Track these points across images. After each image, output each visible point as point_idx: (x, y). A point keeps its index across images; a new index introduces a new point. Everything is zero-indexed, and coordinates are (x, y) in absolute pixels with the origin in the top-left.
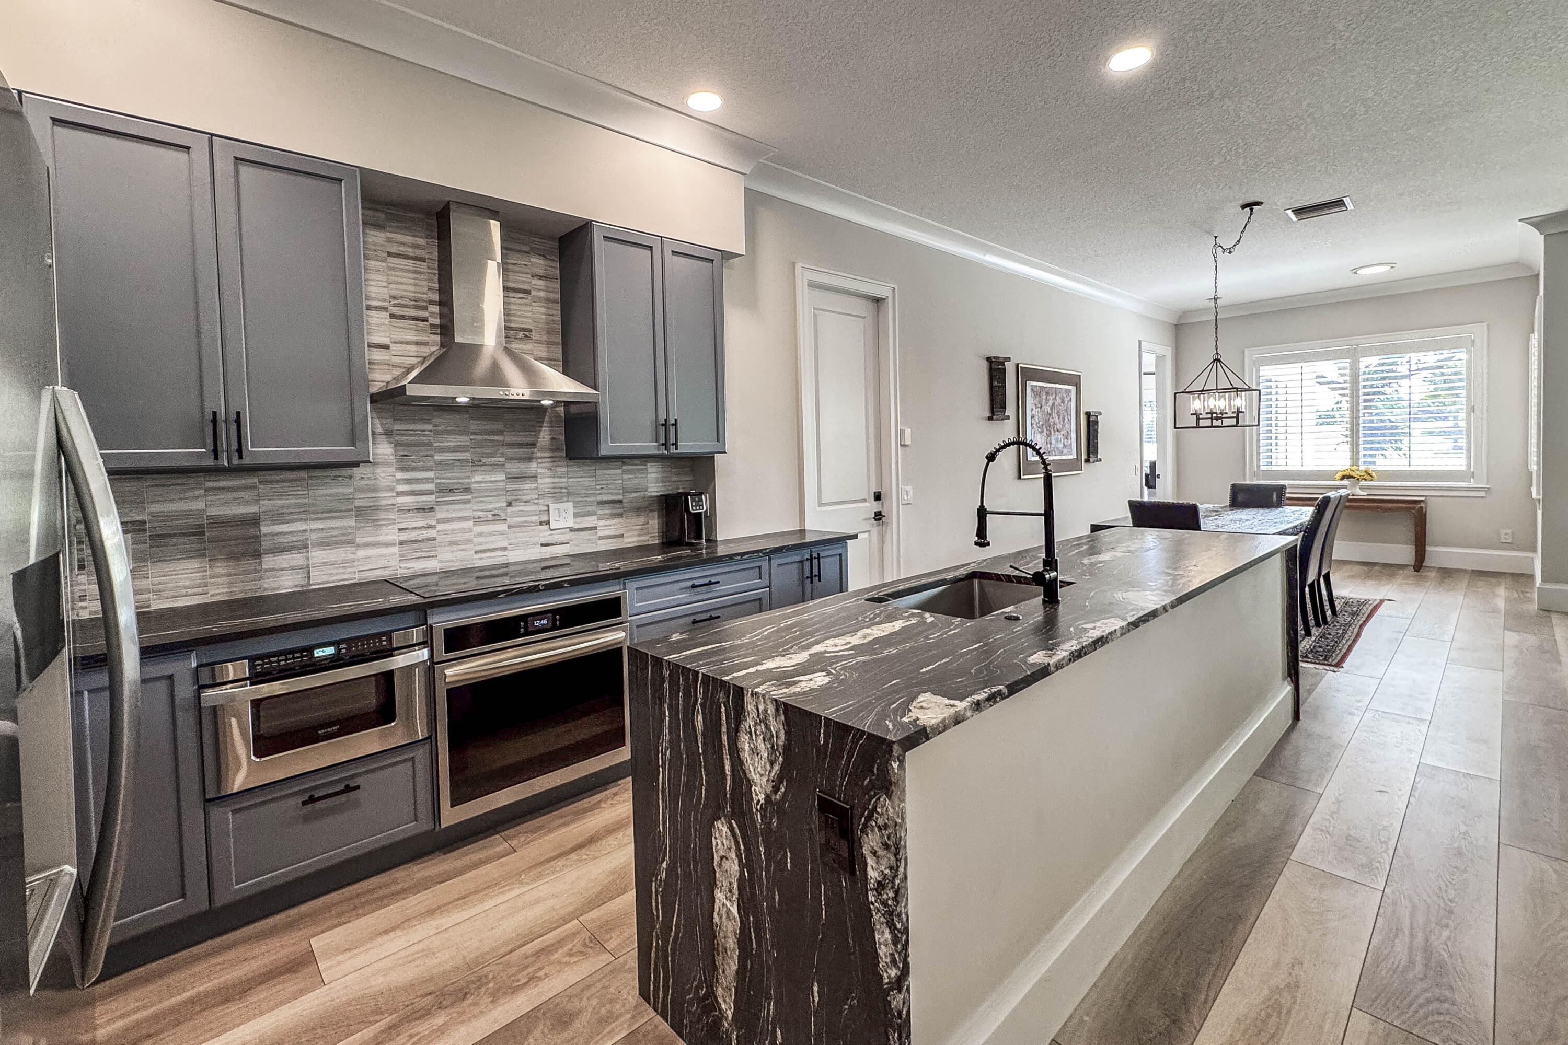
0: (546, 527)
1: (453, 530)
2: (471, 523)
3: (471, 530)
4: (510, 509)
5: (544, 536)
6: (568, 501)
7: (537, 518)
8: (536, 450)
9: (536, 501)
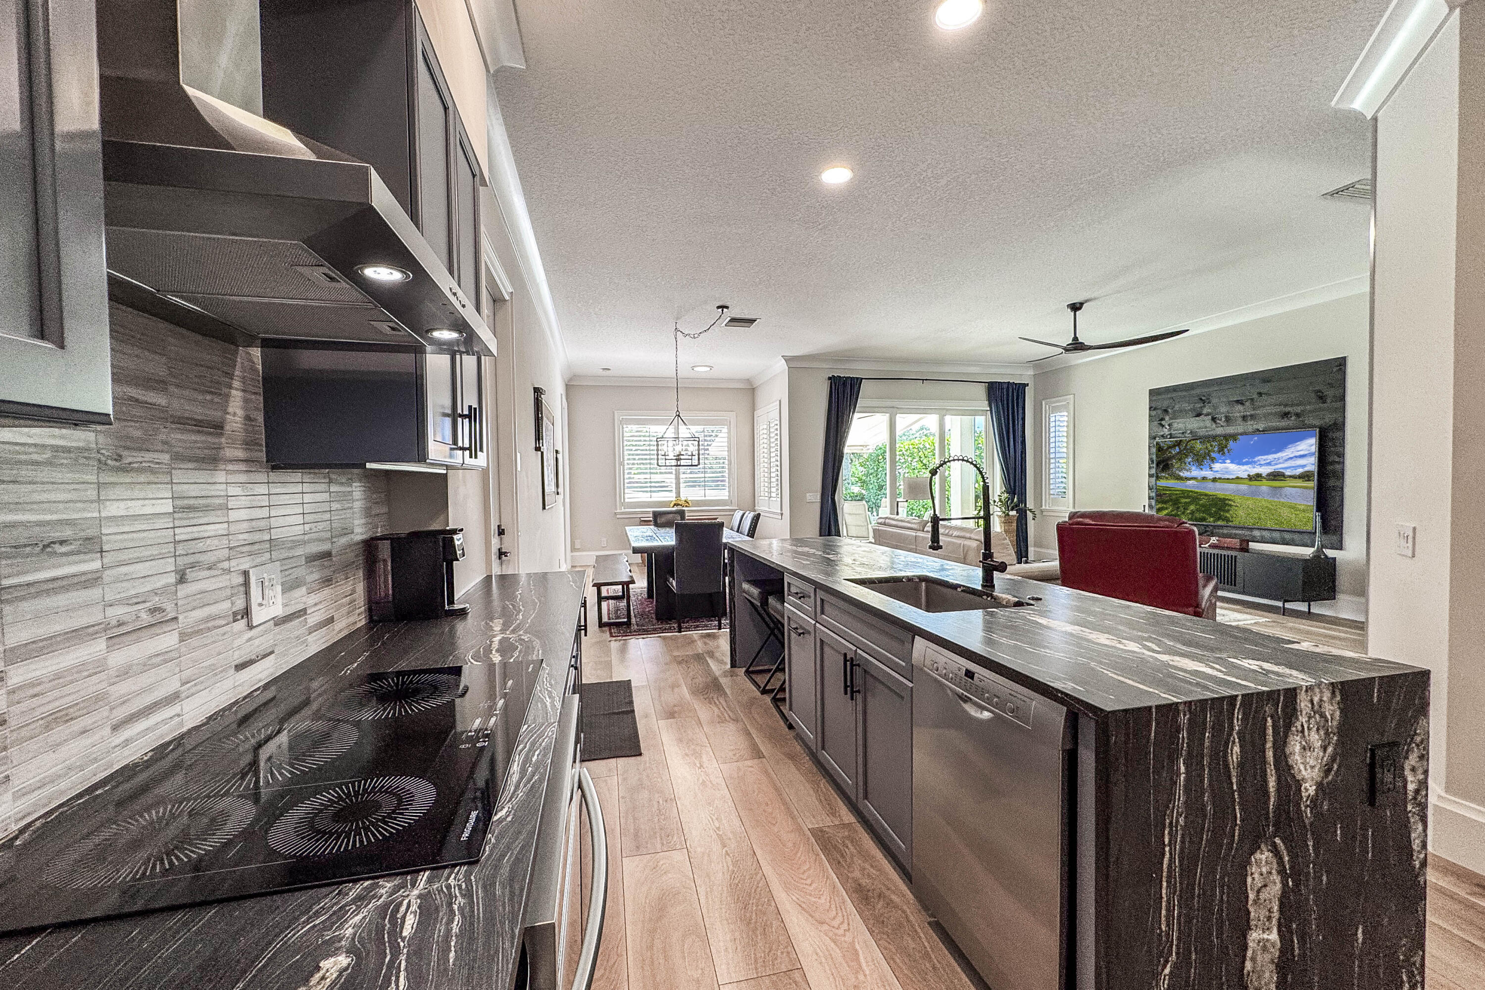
0: (242, 623)
1: (58, 676)
2: (100, 645)
3: (100, 666)
4: (184, 590)
5: (239, 648)
6: (272, 561)
7: (227, 605)
8: (223, 440)
9: (226, 565)
